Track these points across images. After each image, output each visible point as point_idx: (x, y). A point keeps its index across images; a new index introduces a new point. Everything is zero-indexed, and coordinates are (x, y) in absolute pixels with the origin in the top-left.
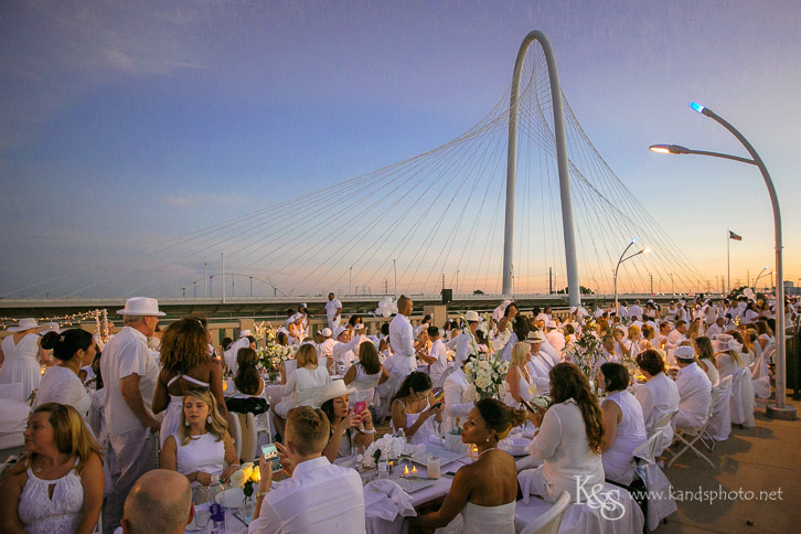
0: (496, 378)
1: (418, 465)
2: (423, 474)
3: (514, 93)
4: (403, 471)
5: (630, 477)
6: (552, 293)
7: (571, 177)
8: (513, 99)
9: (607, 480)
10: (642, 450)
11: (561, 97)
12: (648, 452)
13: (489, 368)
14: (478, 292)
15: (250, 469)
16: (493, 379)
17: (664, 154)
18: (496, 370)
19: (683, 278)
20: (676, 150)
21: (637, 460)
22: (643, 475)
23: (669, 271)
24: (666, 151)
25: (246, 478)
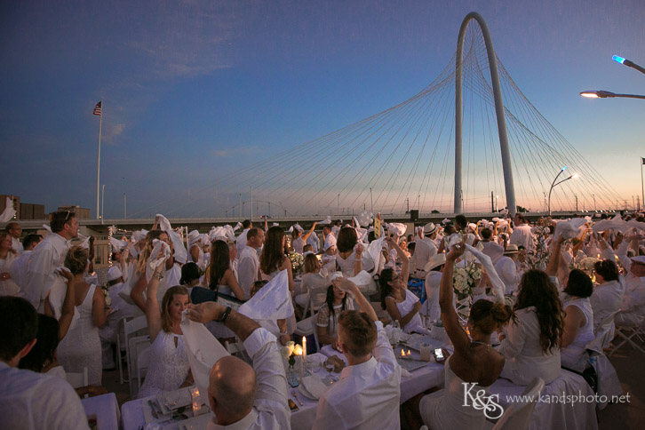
0: (471, 282)
1: (411, 349)
2: (416, 357)
3: (458, 58)
4: (401, 354)
5: (583, 366)
6: (493, 211)
7: (507, 121)
8: (458, 64)
9: (562, 367)
10: (596, 345)
11: (496, 59)
12: (599, 345)
13: (465, 274)
14: (435, 212)
15: (293, 346)
16: (468, 283)
17: (594, 99)
18: (470, 275)
19: (603, 198)
20: (602, 94)
21: (590, 352)
22: (594, 365)
23: (592, 193)
24: (595, 96)
25: (291, 353)
